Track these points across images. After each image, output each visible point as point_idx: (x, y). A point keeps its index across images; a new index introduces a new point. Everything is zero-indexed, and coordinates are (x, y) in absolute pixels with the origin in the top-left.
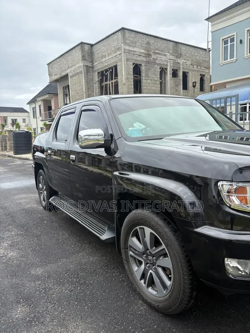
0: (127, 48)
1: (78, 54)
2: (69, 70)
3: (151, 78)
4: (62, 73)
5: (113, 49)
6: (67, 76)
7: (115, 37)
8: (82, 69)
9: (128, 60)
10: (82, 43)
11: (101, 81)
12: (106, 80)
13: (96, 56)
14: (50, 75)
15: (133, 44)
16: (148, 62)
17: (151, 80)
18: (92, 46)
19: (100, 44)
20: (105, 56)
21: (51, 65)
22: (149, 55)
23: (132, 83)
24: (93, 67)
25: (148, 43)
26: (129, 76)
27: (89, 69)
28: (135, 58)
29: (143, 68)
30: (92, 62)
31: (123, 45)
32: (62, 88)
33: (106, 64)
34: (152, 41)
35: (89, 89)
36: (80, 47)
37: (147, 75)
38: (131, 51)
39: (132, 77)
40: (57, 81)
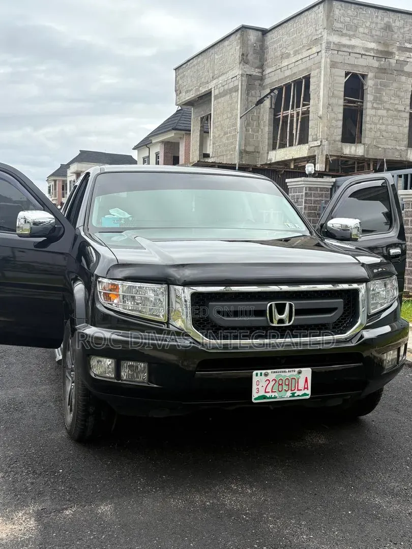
0: (335, 39)
1: (234, 50)
2: (215, 82)
3: (387, 106)
4: (201, 89)
5: (304, 42)
6: (209, 94)
7: (311, 15)
8: (238, 83)
9: (334, 65)
10: (244, 29)
11: (276, 110)
12: (286, 108)
13: (270, 54)
14: (178, 91)
15: (352, 30)
16: (382, 70)
17: (388, 110)
18: (264, 32)
19: (281, 30)
20: (288, 56)
21: (181, 70)
22: (387, 54)
23: (341, 116)
24: (262, 79)
25: (388, 28)
26: (334, 101)
27: (252, 82)
28: (352, 60)
29: (370, 83)
30: (262, 67)
31: (325, 34)
32: (199, 119)
33: (288, 73)
34: (397, 22)
35: (248, 124)
36: (238, 35)
37: (378, 99)
38: (344, 46)
39: (341, 102)
40: (190, 103)
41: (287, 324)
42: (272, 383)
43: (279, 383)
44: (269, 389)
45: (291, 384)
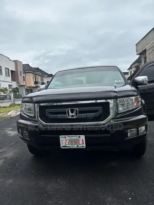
2: (147, 46)
6: (145, 50)
21: (137, 45)
32: (144, 58)
40: (141, 54)
41: (75, 117)
42: (68, 141)
43: (71, 141)
44: (67, 143)
45: (76, 142)
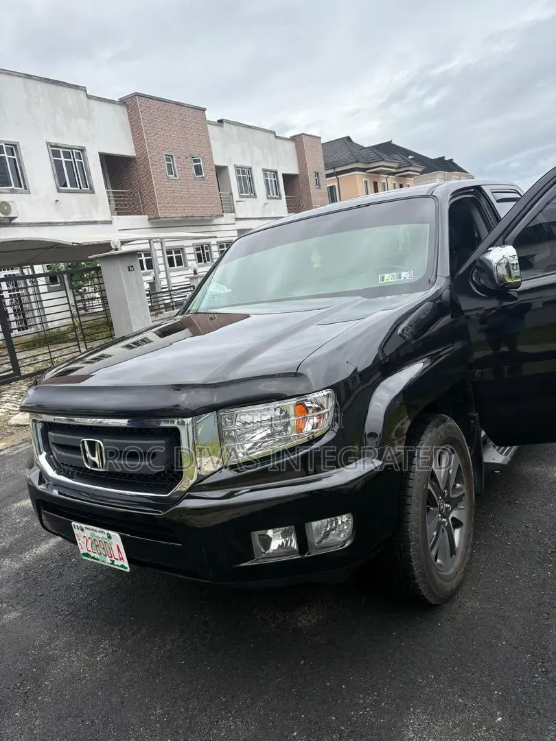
41: (99, 470)
42: (90, 542)
43: (96, 544)
44: (89, 548)
45: (107, 549)
